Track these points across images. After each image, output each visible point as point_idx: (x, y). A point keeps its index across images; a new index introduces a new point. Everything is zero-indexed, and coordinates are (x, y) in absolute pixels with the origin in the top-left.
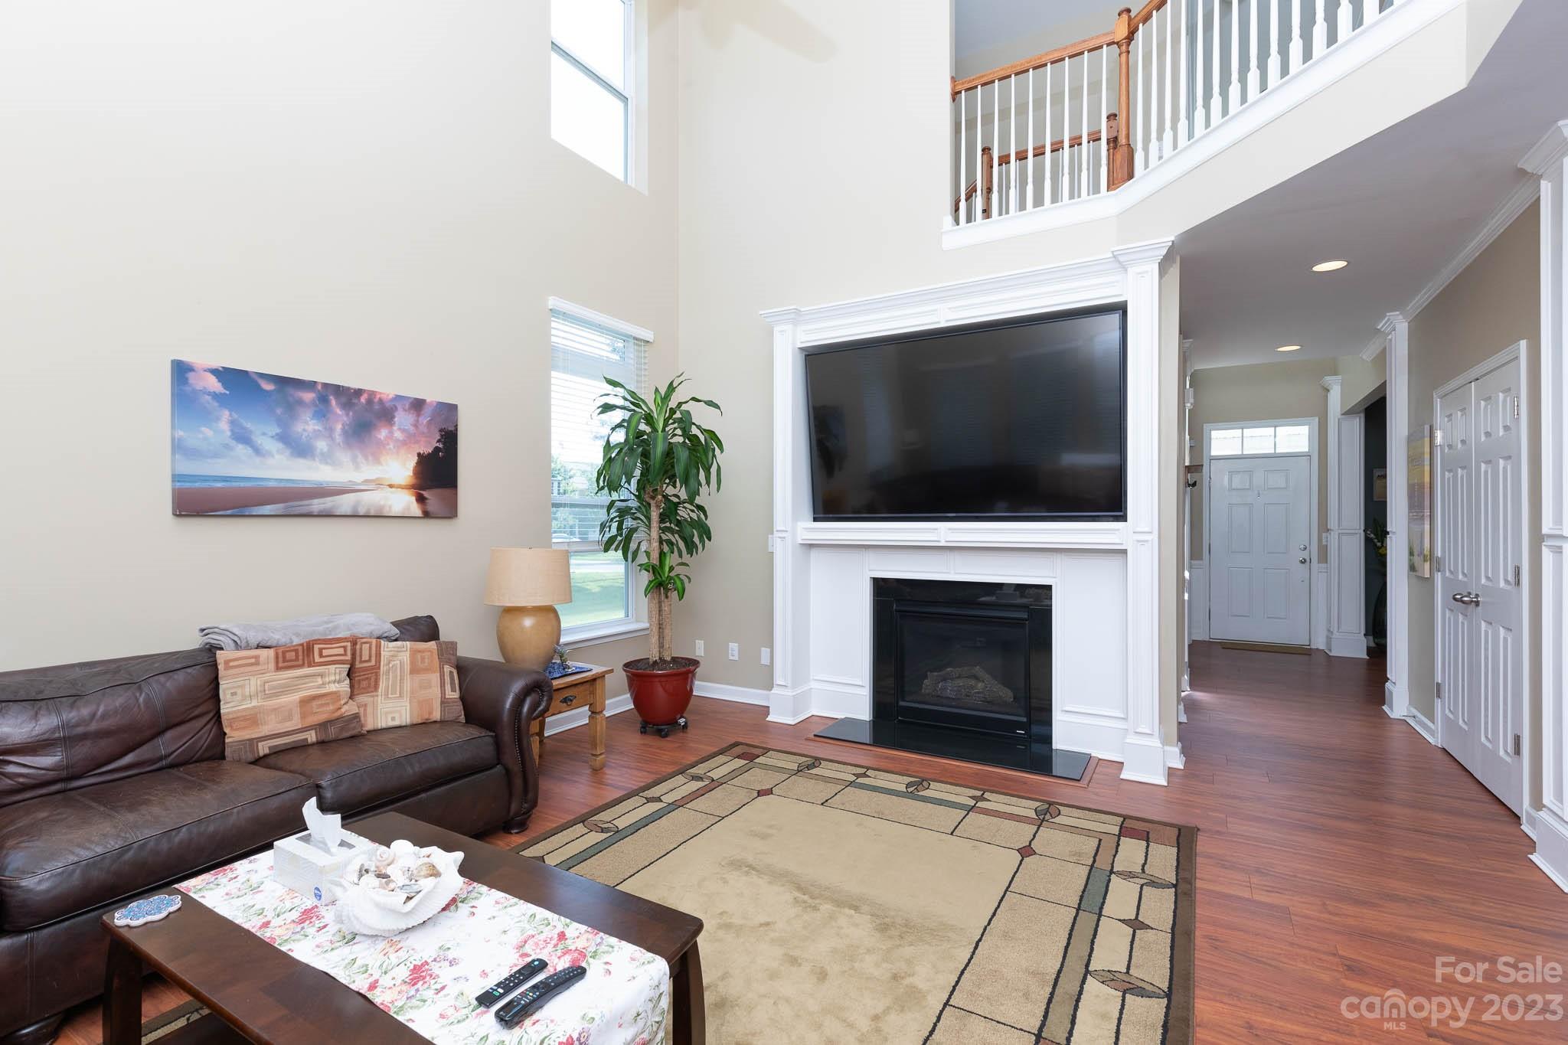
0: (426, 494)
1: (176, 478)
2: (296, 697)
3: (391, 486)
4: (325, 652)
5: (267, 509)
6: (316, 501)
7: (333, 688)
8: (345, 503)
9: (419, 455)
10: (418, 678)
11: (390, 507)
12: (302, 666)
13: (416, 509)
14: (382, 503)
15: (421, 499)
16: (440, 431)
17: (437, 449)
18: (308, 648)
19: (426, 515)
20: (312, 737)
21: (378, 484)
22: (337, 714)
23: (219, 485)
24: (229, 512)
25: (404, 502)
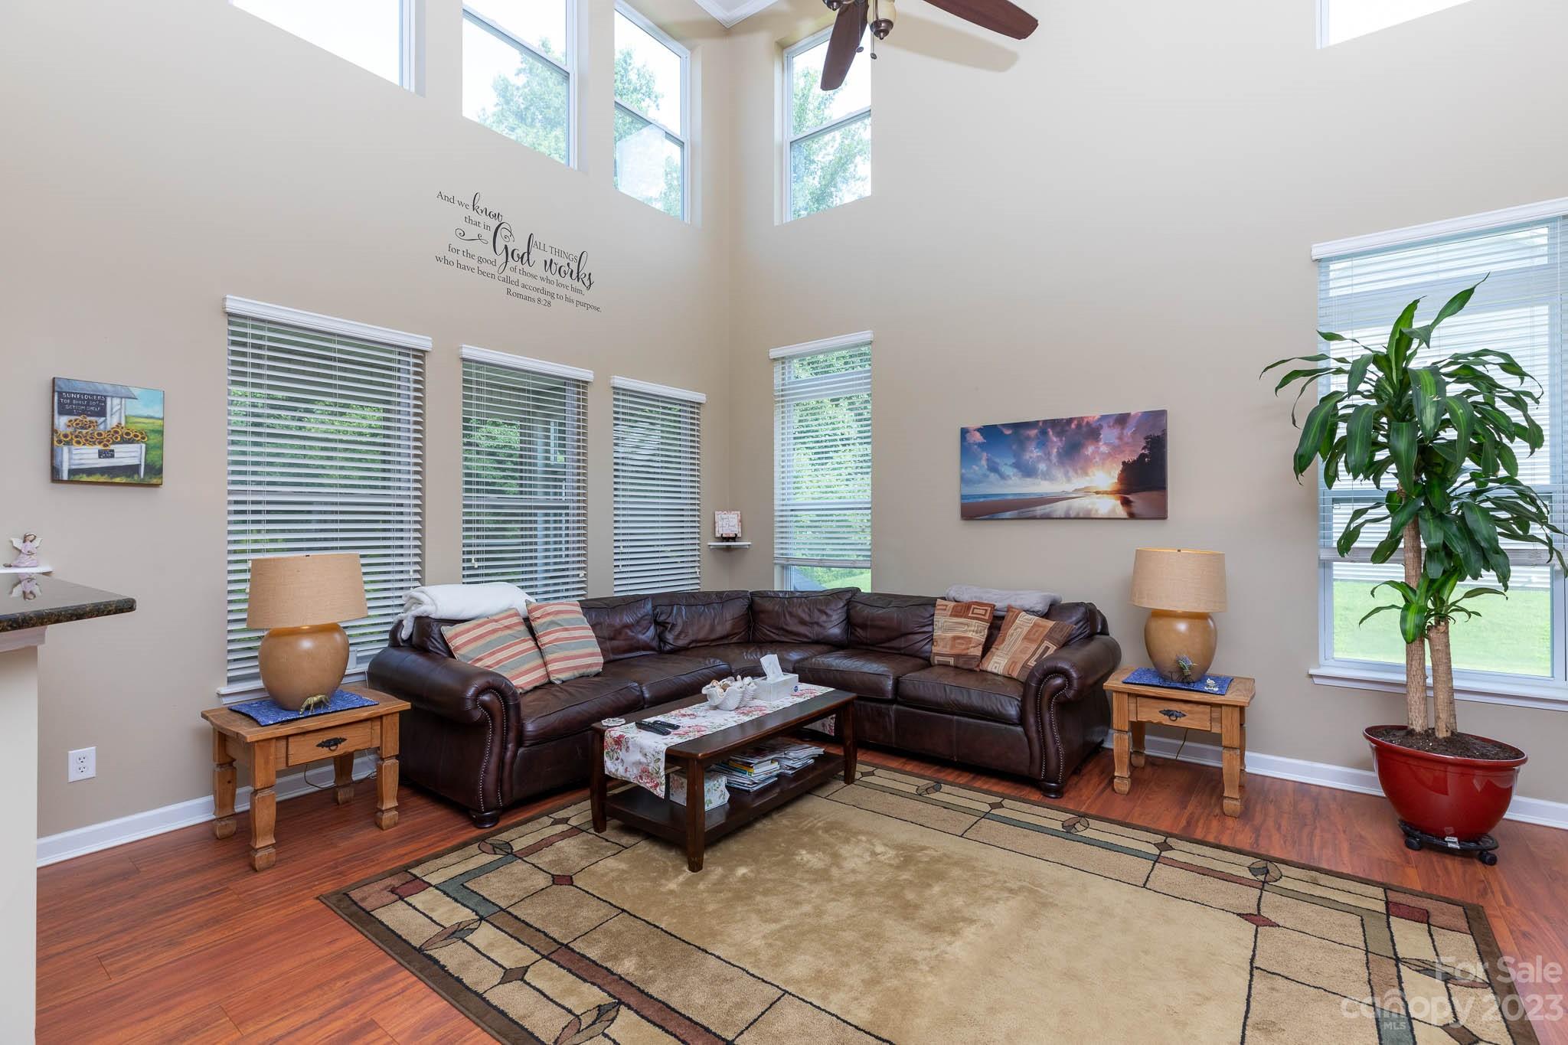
0: (1130, 497)
1: (963, 497)
2: (950, 635)
3: (1097, 493)
4: (976, 611)
5: (1008, 514)
6: (1038, 508)
7: (970, 635)
8: (1060, 508)
9: (1124, 463)
10: (1026, 644)
11: (1097, 511)
12: (961, 617)
13: (1121, 511)
14: (1090, 507)
15: (1126, 503)
16: (1146, 438)
17: (1142, 456)
18: (968, 606)
19: (1132, 516)
20: (952, 661)
21: (1086, 492)
22: (964, 652)
23: (982, 500)
24: (986, 517)
25: (1110, 505)
